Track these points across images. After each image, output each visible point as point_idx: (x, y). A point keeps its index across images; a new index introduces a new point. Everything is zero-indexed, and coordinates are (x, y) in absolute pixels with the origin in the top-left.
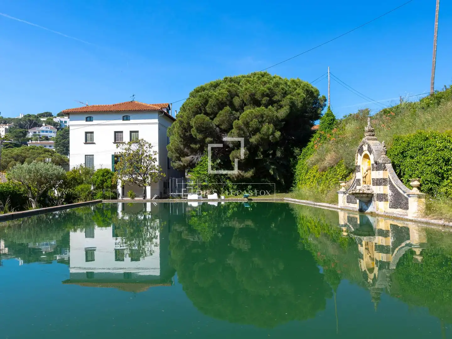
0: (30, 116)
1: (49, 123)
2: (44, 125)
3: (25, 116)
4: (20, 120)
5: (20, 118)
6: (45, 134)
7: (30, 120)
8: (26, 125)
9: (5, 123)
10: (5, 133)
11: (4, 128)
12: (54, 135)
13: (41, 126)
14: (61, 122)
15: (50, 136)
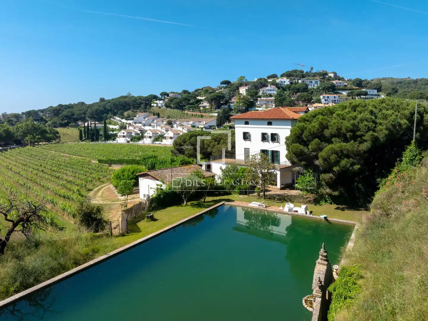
0: (261, 79)
1: (273, 83)
2: (269, 85)
3: (258, 80)
4: (255, 82)
5: (255, 81)
6: (270, 92)
7: (261, 83)
8: (258, 85)
9: (246, 85)
10: (246, 92)
11: (245, 89)
12: (275, 92)
13: (267, 86)
14: (282, 82)
15: (273, 94)
